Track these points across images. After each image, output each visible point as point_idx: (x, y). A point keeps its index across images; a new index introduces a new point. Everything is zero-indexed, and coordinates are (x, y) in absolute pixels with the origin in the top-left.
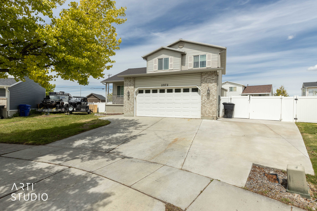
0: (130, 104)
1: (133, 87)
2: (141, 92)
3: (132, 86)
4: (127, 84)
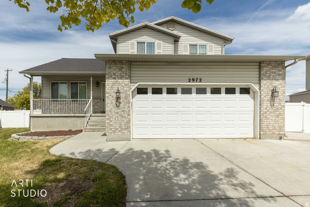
0: (121, 115)
1: (127, 81)
2: (142, 91)
3: (126, 79)
4: (114, 74)
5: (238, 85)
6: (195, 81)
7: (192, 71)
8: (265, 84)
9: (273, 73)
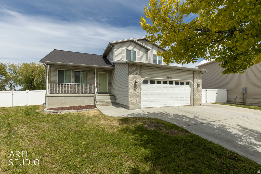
0: (137, 95)
1: (140, 76)
2: (145, 82)
4: (134, 72)
5: (185, 80)
6: (170, 78)
7: (168, 73)
8: (195, 81)
9: (198, 76)
